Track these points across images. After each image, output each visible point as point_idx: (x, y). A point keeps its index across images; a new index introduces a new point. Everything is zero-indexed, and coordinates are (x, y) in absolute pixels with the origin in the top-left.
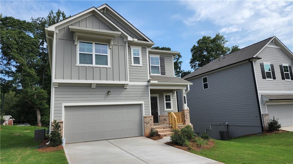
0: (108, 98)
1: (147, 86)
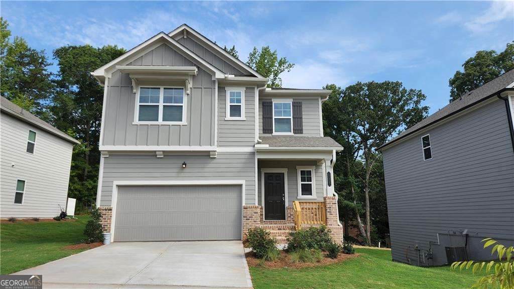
0: (182, 174)
1: (253, 154)
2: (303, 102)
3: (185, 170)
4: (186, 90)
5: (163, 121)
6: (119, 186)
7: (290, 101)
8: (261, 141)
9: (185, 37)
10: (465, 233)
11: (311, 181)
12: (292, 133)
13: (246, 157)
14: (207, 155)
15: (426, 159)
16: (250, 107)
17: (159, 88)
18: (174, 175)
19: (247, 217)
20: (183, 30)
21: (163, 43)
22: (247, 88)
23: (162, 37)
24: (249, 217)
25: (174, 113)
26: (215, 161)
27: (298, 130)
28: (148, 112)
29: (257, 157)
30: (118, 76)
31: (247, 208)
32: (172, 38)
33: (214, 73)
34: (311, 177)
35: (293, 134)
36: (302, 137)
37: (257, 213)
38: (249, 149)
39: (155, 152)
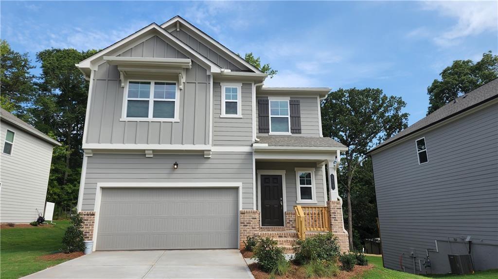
0: (174, 176)
1: (250, 154)
2: (301, 101)
3: (177, 171)
4: (179, 85)
5: (153, 117)
6: (103, 189)
7: (287, 100)
8: (259, 140)
9: (178, 30)
10: (468, 239)
11: (311, 184)
12: (289, 133)
13: (243, 157)
14: (200, 155)
15: (421, 162)
16: (247, 103)
17: (149, 83)
18: (165, 176)
19: (244, 223)
20: (176, 23)
21: (155, 35)
22: (243, 84)
23: (154, 28)
24: (247, 223)
25: (165, 109)
26: (209, 161)
27: (296, 129)
28: (138, 108)
29: (255, 157)
30: (105, 69)
31: (244, 213)
32: (165, 29)
33: (209, 67)
34: (310, 180)
35: (291, 134)
36: (301, 137)
37: (256, 218)
38: (247, 149)
39: (144, 151)
